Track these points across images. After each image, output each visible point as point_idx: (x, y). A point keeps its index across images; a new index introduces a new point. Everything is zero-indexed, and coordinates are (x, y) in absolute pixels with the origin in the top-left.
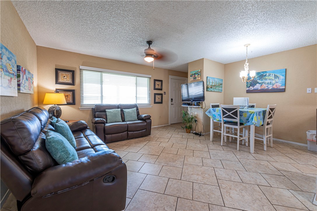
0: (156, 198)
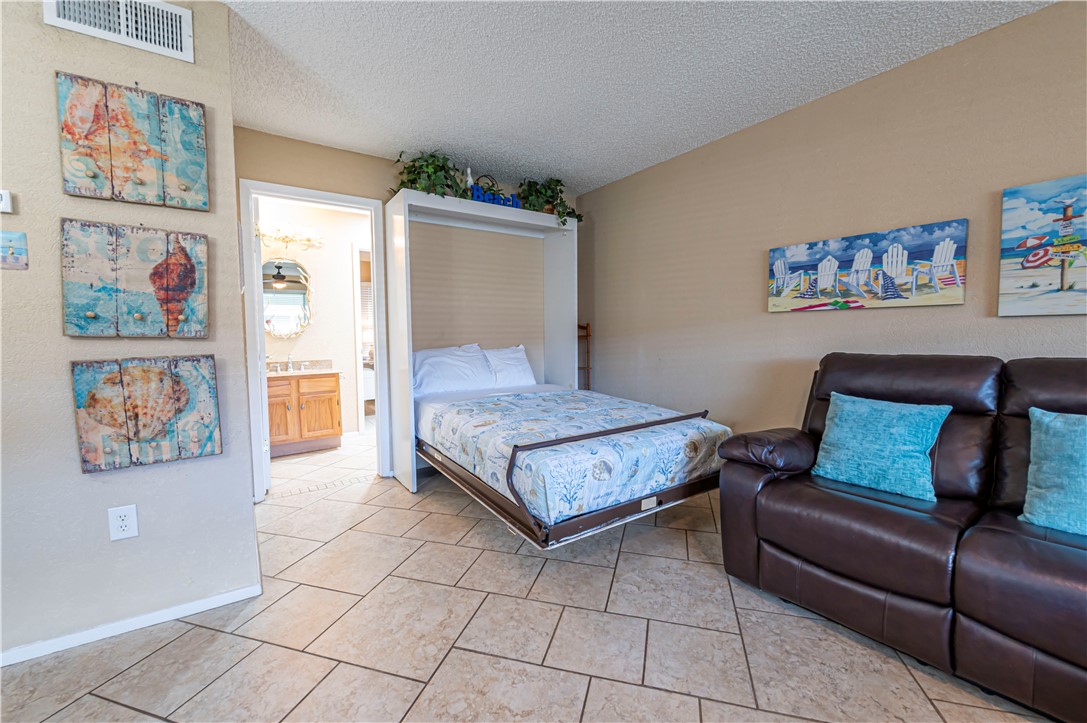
0: (668, 609)
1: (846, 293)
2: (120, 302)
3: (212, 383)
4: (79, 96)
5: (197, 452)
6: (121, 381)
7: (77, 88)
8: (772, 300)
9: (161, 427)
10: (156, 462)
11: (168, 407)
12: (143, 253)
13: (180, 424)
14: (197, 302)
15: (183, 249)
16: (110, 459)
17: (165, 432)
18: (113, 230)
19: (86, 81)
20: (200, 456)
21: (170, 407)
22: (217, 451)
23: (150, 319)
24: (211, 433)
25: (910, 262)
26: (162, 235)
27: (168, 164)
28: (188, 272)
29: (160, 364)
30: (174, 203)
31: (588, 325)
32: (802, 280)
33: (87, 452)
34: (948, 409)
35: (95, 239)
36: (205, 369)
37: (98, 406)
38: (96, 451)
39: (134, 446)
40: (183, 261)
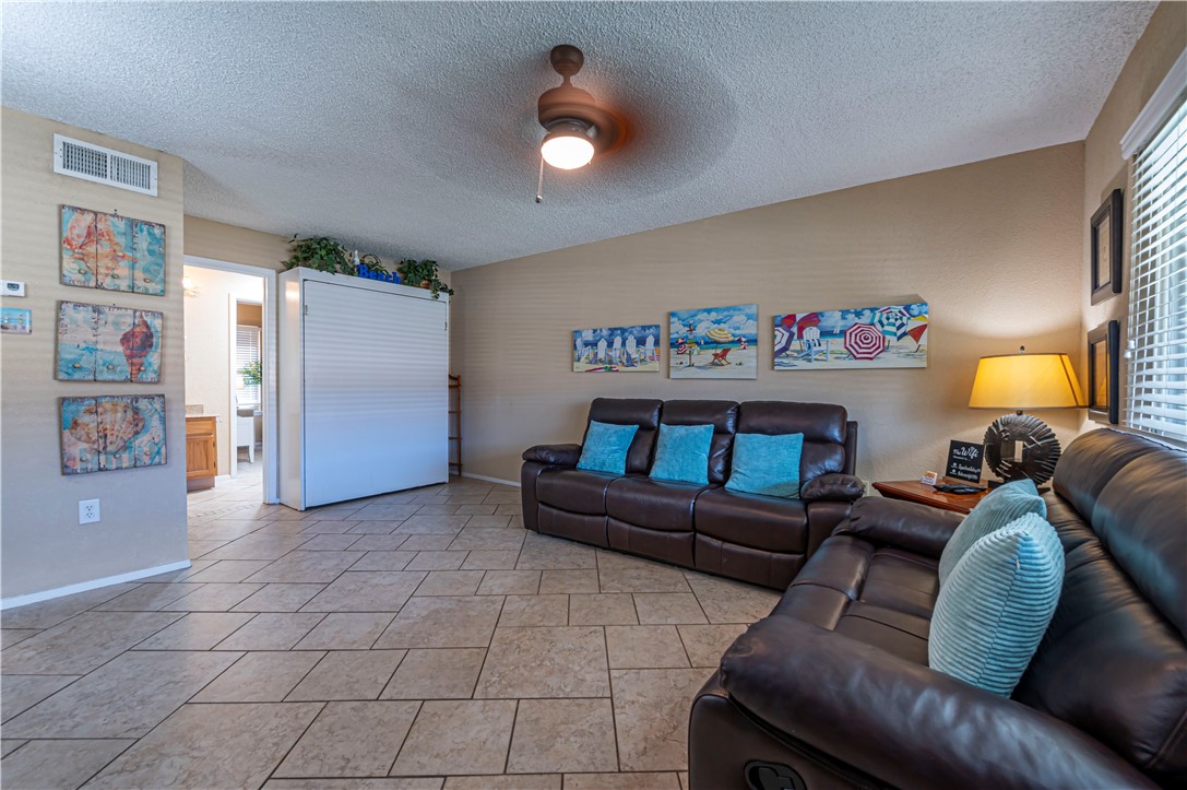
1: (611, 362)
2: (98, 358)
3: (162, 414)
4: (77, 220)
5: (148, 462)
6: (96, 412)
7: (76, 215)
8: (576, 364)
9: (122, 444)
10: (117, 469)
11: (129, 430)
12: (116, 324)
13: (137, 442)
14: (153, 358)
15: (145, 323)
16: (84, 465)
17: (126, 447)
18: (97, 309)
19: (83, 211)
20: (150, 465)
21: (131, 430)
22: (163, 462)
23: (118, 369)
24: (160, 449)
25: (637, 346)
26: (131, 312)
27: (137, 265)
28: (148, 336)
29: (125, 400)
30: (140, 290)
31: (459, 377)
32: (588, 351)
33: (68, 460)
34: (636, 427)
35: (83, 315)
36: (157, 405)
37: (79, 428)
38: (74, 459)
39: (102, 457)
40: (145, 330)
